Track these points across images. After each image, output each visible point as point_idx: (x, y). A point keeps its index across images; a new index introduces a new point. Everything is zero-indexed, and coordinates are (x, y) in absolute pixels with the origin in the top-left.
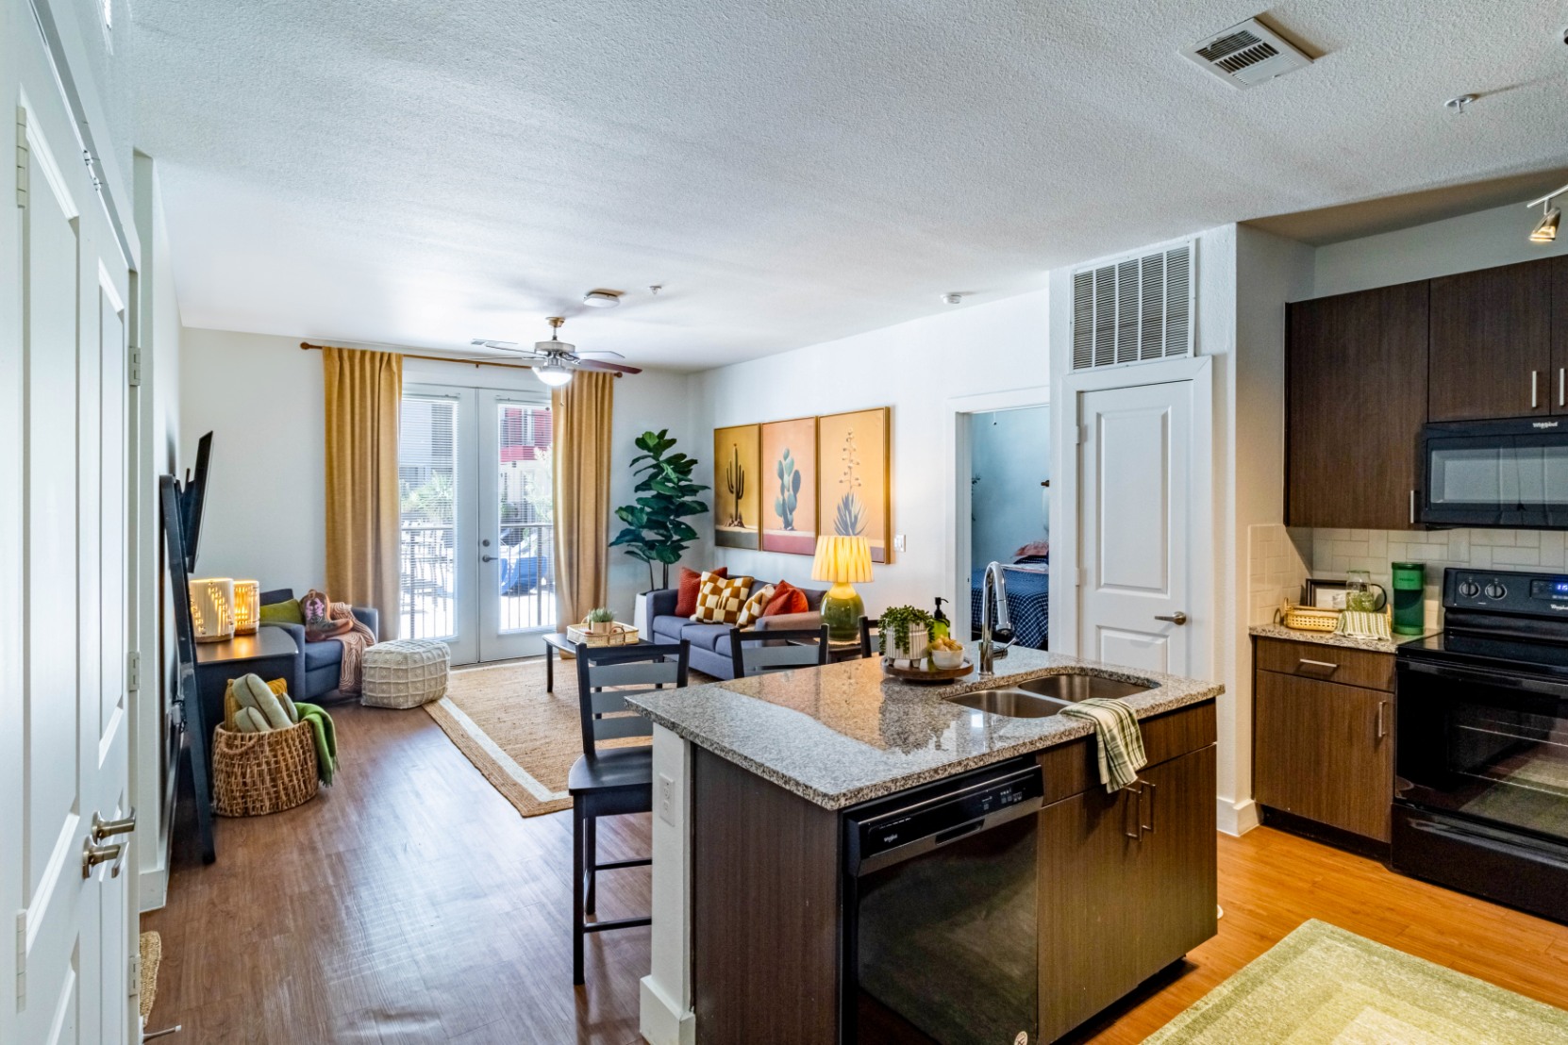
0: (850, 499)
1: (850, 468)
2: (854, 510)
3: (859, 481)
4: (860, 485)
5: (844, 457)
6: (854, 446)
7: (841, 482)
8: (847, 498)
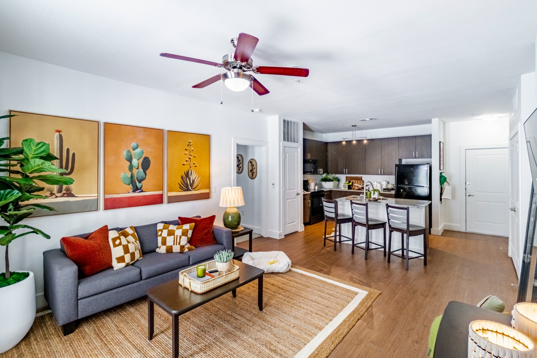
0: (190, 173)
1: (190, 158)
2: (192, 177)
3: (195, 165)
4: (196, 166)
5: (186, 153)
6: (192, 149)
7: (184, 165)
8: (188, 173)
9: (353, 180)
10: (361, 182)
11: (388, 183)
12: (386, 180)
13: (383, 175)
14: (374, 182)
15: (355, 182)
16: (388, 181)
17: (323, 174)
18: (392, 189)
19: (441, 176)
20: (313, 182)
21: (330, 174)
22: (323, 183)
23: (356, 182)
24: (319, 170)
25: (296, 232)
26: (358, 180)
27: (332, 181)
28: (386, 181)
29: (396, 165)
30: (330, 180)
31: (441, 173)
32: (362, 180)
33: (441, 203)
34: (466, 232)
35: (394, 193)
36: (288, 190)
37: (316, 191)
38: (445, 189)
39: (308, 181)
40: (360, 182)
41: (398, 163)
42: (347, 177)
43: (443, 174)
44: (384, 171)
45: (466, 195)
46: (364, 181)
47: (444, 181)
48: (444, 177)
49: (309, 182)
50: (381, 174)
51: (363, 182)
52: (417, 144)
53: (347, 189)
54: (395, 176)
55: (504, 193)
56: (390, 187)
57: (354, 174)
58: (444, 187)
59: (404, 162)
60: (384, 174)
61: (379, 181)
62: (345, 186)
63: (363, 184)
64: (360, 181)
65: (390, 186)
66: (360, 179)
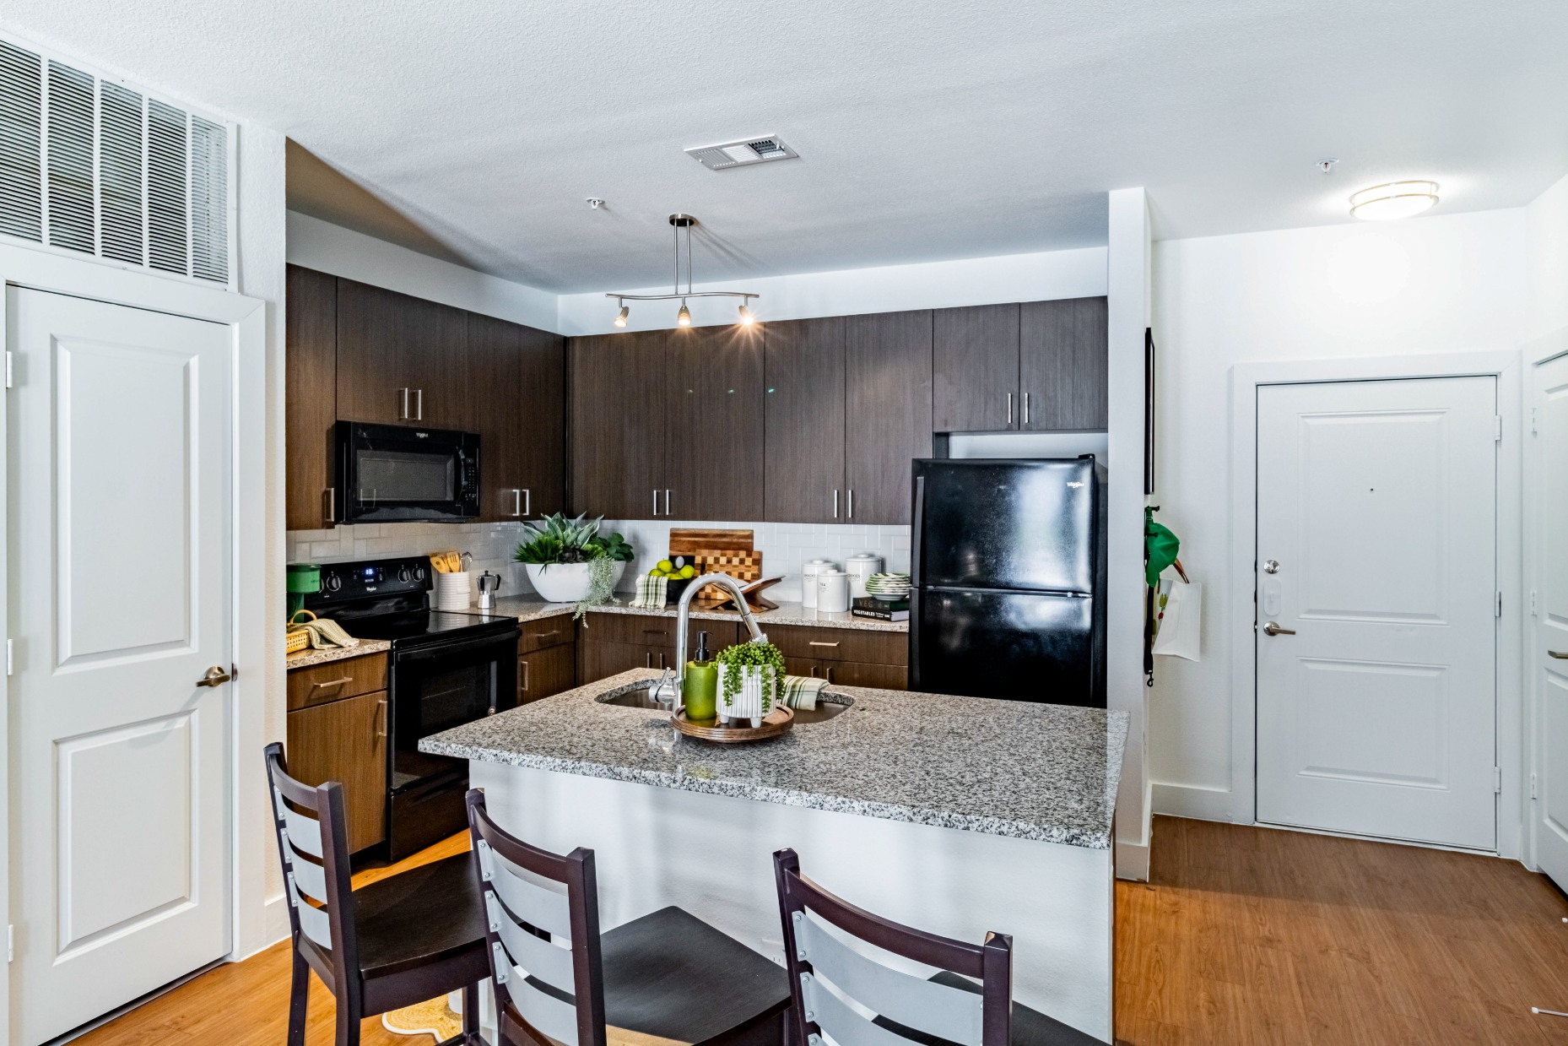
9: (705, 552)
10: (749, 561)
11: (882, 566)
12: (870, 551)
13: (853, 521)
14: (811, 562)
15: (717, 560)
16: (879, 553)
17: (535, 515)
18: (899, 604)
19: (1151, 531)
20: (463, 569)
21: (579, 518)
22: (533, 570)
23: (723, 560)
24: (503, 491)
25: (219, 966)
26: (730, 553)
27: (587, 556)
28: (871, 556)
29: (920, 467)
30: (570, 554)
31: (1148, 511)
32: (749, 552)
33: (1150, 683)
34: (1257, 824)
35: (904, 627)
36: (75, 659)
37: (486, 620)
38: (1168, 606)
39: (433, 561)
40: (742, 561)
41: (927, 453)
42: (674, 535)
43: (1156, 517)
44: (858, 504)
45: (1256, 630)
46: (760, 554)
47: (1167, 559)
48: (1168, 535)
49: (440, 566)
50: (843, 519)
51: (758, 562)
52: (1024, 349)
53: (662, 602)
54: (910, 526)
55: (1434, 617)
56: (887, 591)
57: (705, 518)
58: (1163, 591)
59: (961, 447)
60: (858, 518)
61: (836, 557)
62: (652, 590)
63: (755, 570)
64: (743, 554)
65: (889, 588)
66: (743, 545)
